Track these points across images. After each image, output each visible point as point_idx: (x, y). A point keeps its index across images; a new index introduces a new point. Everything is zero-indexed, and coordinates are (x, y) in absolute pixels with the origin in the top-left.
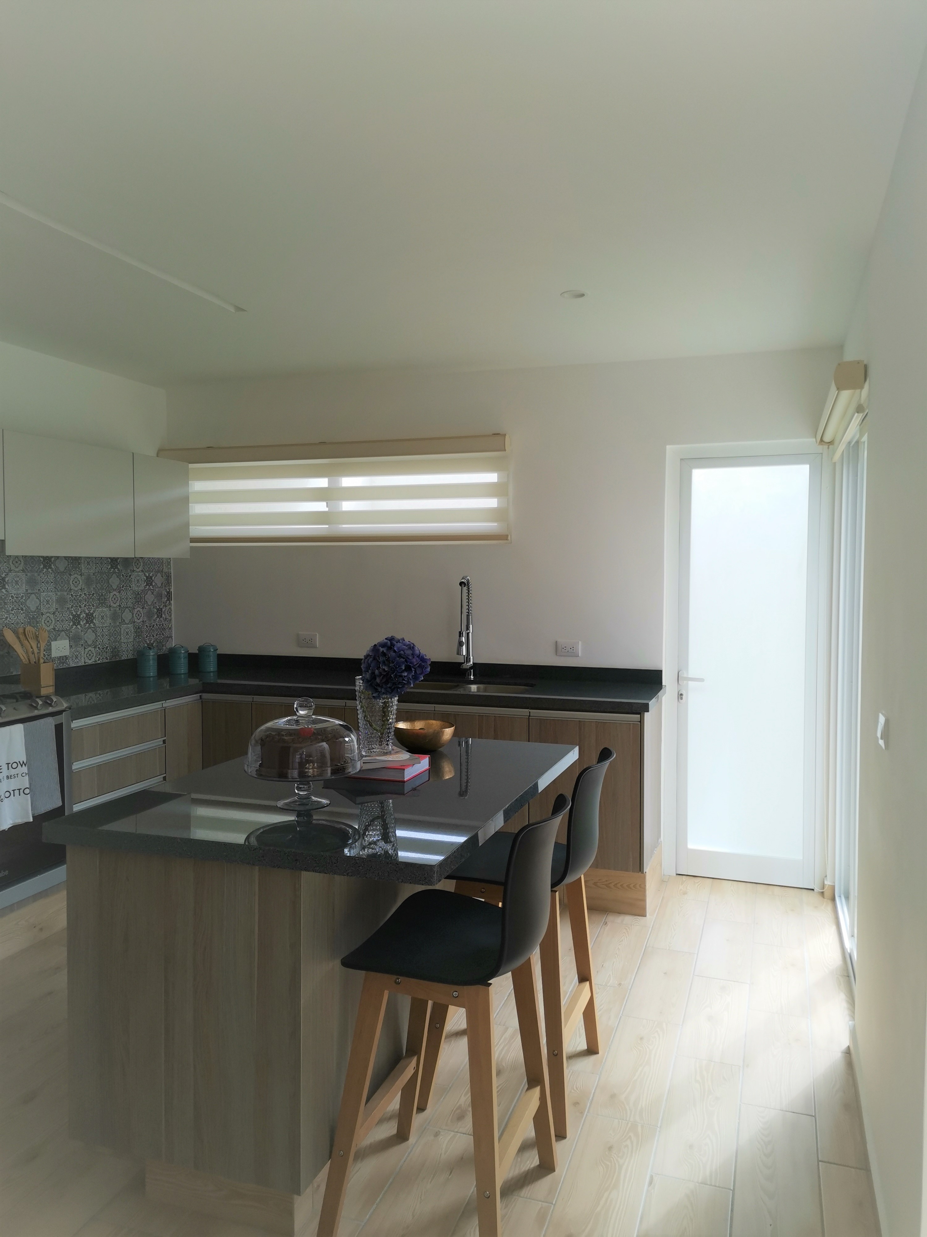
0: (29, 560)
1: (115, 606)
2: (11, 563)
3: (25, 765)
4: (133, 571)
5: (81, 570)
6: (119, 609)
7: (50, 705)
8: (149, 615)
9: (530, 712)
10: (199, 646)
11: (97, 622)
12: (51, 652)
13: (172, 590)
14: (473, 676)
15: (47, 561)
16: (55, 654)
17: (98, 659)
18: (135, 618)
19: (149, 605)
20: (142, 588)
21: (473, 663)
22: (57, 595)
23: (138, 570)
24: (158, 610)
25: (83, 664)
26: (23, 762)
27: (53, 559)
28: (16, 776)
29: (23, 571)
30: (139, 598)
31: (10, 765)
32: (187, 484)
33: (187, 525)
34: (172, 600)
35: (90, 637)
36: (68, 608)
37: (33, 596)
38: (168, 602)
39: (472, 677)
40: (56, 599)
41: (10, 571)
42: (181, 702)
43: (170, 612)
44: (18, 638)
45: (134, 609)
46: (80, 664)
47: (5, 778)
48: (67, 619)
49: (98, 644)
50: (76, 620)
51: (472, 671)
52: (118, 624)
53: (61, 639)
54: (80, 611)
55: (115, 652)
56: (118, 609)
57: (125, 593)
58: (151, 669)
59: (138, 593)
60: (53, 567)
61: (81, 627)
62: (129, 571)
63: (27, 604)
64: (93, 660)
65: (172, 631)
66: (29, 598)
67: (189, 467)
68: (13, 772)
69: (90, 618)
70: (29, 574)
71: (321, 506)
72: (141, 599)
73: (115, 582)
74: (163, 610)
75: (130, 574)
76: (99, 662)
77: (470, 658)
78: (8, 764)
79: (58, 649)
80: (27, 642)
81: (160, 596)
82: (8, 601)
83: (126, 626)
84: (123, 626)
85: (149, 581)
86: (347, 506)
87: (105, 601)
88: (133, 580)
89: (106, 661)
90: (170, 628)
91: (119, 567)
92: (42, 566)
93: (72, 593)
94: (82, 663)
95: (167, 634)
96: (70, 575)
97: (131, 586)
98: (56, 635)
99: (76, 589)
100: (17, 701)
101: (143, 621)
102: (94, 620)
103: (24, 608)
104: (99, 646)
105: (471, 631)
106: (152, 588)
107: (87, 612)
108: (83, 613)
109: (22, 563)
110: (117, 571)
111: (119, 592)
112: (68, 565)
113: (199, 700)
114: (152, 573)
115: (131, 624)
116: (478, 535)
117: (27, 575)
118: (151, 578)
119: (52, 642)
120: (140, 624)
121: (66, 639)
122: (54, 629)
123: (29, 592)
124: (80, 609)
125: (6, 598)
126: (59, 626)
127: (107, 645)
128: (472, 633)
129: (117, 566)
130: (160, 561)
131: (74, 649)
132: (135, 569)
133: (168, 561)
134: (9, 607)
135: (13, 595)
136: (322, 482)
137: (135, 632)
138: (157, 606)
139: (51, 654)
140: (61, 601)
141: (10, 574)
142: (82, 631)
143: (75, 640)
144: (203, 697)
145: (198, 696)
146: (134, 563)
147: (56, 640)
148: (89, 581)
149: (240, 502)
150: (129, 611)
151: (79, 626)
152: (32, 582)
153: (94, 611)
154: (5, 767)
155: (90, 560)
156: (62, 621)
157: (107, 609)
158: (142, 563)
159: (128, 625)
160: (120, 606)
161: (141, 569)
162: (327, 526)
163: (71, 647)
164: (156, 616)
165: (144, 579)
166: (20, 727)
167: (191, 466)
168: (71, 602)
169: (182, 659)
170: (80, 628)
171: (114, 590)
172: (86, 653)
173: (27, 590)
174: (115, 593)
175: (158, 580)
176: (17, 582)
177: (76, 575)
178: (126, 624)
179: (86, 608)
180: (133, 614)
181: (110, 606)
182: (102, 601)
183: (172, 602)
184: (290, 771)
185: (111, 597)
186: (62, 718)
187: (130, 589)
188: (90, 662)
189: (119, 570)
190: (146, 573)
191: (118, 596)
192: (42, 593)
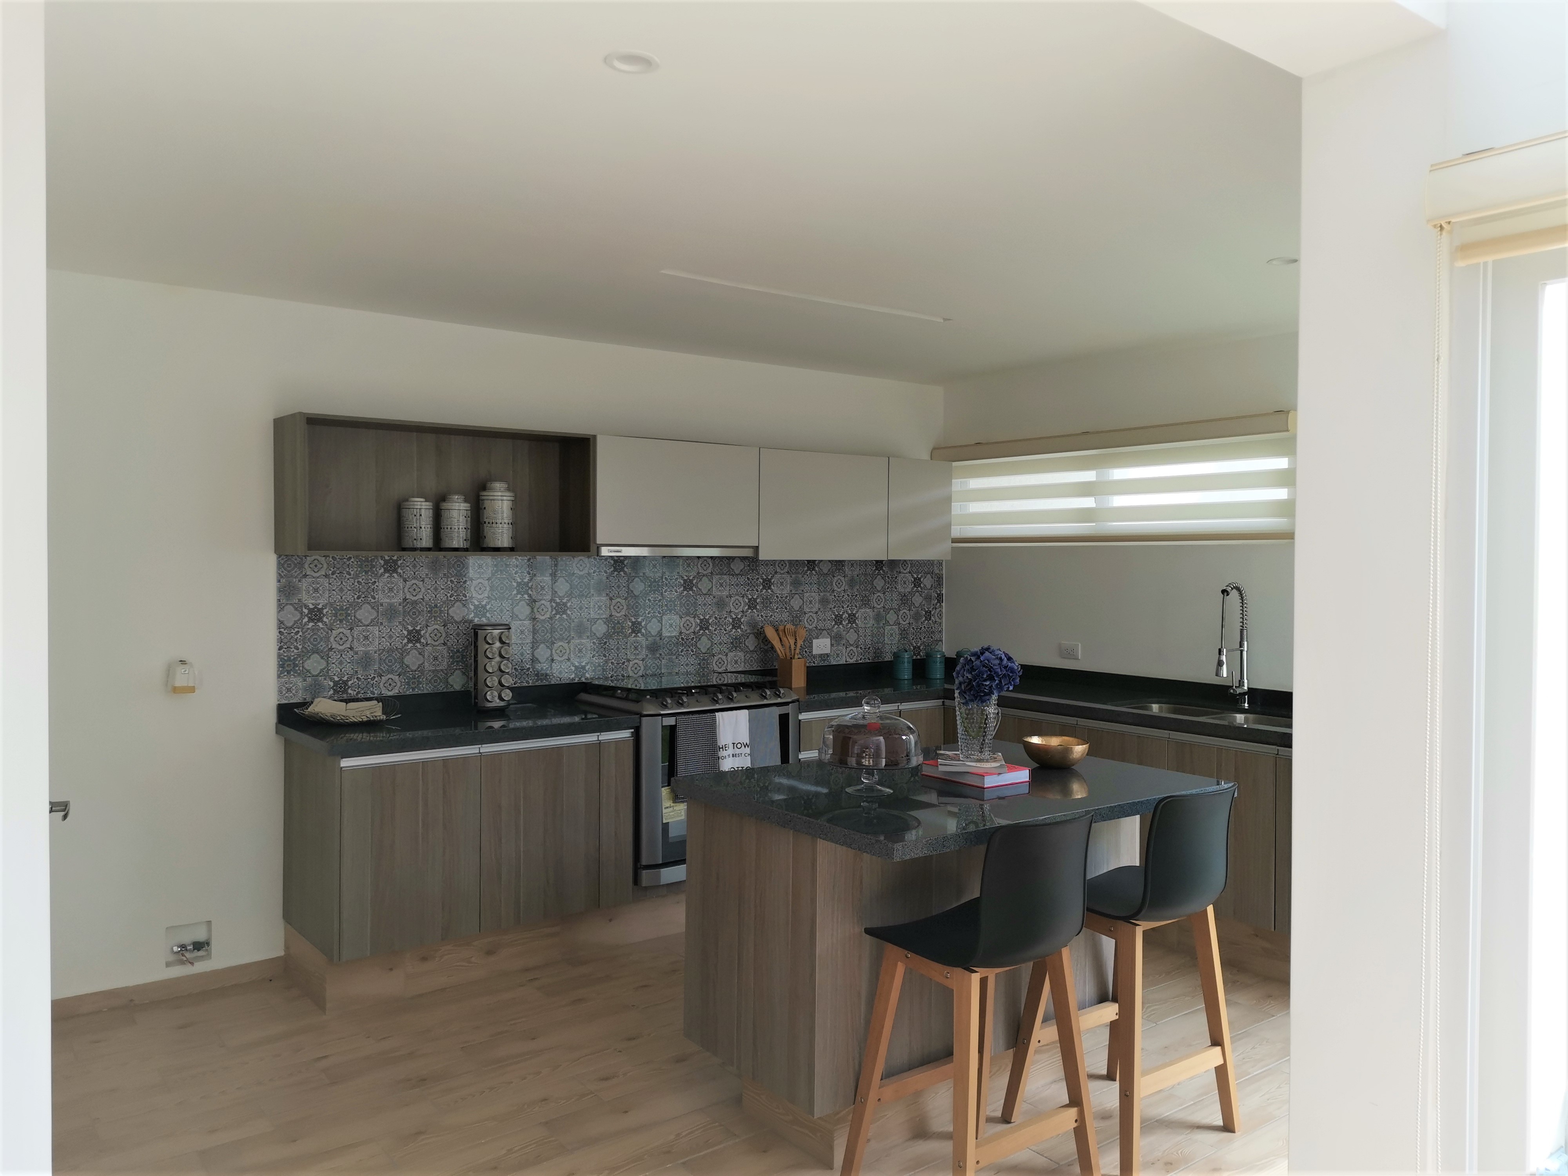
0: (794, 565)
1: (879, 607)
2: (777, 567)
3: (748, 746)
4: (900, 572)
5: (845, 572)
6: (884, 610)
7: (780, 697)
8: (916, 617)
9: (1278, 750)
10: (957, 651)
11: (860, 622)
12: (812, 650)
13: (944, 592)
14: (1248, 704)
15: (811, 564)
16: (816, 651)
17: (859, 658)
18: (901, 620)
19: (916, 607)
20: (909, 590)
21: (1248, 688)
22: (819, 595)
23: (905, 572)
24: (926, 612)
25: (845, 663)
26: (747, 744)
27: (817, 562)
28: (740, 755)
29: (788, 572)
30: (905, 600)
31: (735, 745)
32: (950, 484)
33: (949, 526)
34: (942, 602)
35: (852, 637)
36: (830, 608)
37: (797, 596)
38: (939, 604)
39: (1246, 705)
40: (819, 600)
41: (776, 573)
42: (922, 706)
43: (940, 615)
44: (778, 635)
45: (900, 610)
46: (841, 663)
47: (731, 755)
48: (829, 619)
49: (860, 644)
50: (838, 620)
51: (1246, 697)
52: (882, 625)
53: (823, 638)
54: (842, 612)
55: (878, 652)
56: (882, 610)
57: (890, 594)
58: (906, 672)
59: (905, 595)
60: (817, 569)
61: (843, 626)
62: (895, 572)
63: (791, 603)
64: (855, 659)
65: (942, 635)
66: (793, 597)
67: (953, 465)
68: (738, 751)
69: (852, 618)
70: (793, 576)
71: (1088, 502)
72: (907, 601)
73: (879, 583)
74: (932, 613)
75: (896, 575)
76: (861, 661)
77: (1243, 682)
78: (734, 744)
79: (820, 647)
80: (786, 639)
81: (928, 598)
82: (774, 600)
83: (890, 627)
84: (887, 627)
85: (917, 582)
86: (1119, 501)
87: (868, 602)
88: (899, 582)
89: (869, 661)
90: (940, 632)
91: (884, 568)
92: (806, 568)
93: (835, 594)
94: (843, 662)
95: (937, 637)
96: (834, 577)
97: (897, 587)
98: (818, 633)
99: (839, 590)
100: (753, 690)
101: (909, 623)
102: (857, 620)
103: (788, 608)
104: (862, 646)
105: (1246, 649)
106: (920, 590)
107: (850, 612)
108: (846, 613)
109: (788, 566)
110: (882, 573)
111: (884, 593)
112: (832, 567)
113: (941, 706)
114: (920, 575)
115: (896, 625)
116: (1266, 533)
117: (791, 577)
118: (919, 579)
119: (814, 640)
120: (906, 626)
121: (827, 638)
122: (816, 628)
123: (793, 592)
124: (843, 609)
125: (771, 597)
126: (821, 625)
127: (869, 646)
128: (1247, 651)
129: (882, 567)
130: (931, 563)
131: (835, 648)
132: (902, 570)
133: (940, 563)
134: (774, 606)
135: (778, 595)
136: (1089, 476)
137: (901, 634)
138: (926, 608)
139: (812, 652)
140: (824, 601)
141: (776, 575)
142: (844, 631)
143: (836, 639)
144: (946, 704)
145: (940, 702)
146: (900, 564)
147: (817, 638)
148: (852, 583)
149: (1009, 500)
150: (894, 613)
151: (841, 626)
152: (796, 583)
153: (857, 612)
154: (731, 746)
155: (852, 563)
156: (825, 620)
157: (871, 610)
158: (909, 565)
159: (893, 627)
160: (884, 607)
161: (908, 570)
162: (1095, 524)
163: (832, 645)
164: (924, 619)
165: (912, 580)
166: (746, 712)
167: (954, 464)
168: (834, 602)
169: (938, 664)
170: (842, 628)
171: (879, 591)
172: (848, 652)
173: (791, 591)
174: (879, 594)
175: (927, 582)
176: (782, 584)
177: (839, 577)
178: (891, 625)
179: (848, 608)
180: (898, 616)
181: (874, 607)
182: (866, 602)
183: (944, 604)
184: (849, 758)
185: (875, 598)
186: (789, 709)
187: (895, 590)
188: (851, 661)
189: (884, 571)
190: (914, 575)
191: (883, 598)
192: (805, 594)
